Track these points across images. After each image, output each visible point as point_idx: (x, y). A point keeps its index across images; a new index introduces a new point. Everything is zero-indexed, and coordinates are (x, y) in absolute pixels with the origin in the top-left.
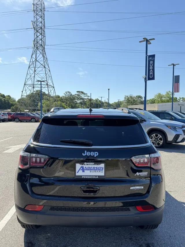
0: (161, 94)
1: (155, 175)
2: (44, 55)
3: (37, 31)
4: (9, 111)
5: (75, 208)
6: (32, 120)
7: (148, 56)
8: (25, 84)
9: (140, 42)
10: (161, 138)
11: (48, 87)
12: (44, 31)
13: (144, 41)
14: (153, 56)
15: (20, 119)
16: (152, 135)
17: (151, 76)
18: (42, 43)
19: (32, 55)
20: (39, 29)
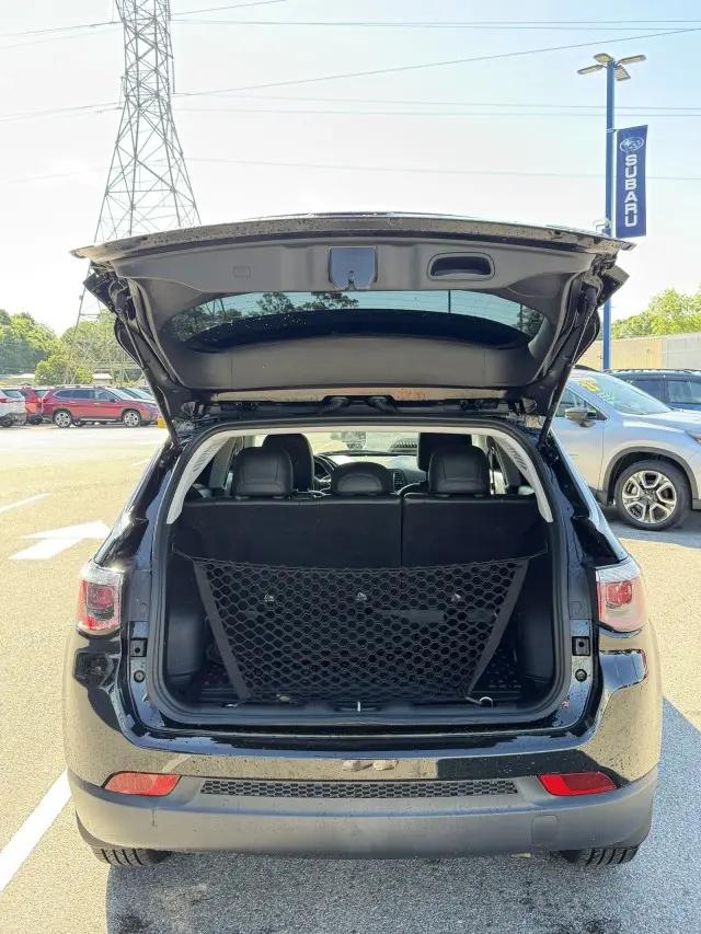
0: (679, 292)
1: (617, 652)
2: (169, 137)
3: (137, 35)
4: (30, 379)
5: (299, 783)
6: (126, 420)
7: (615, 134)
9: (580, 72)
10: (669, 490)
12: (166, 32)
13: (599, 67)
14: (640, 133)
15: (74, 414)
16: (631, 479)
17: (631, 221)
18: (161, 86)
19: (118, 141)
20: (146, 26)
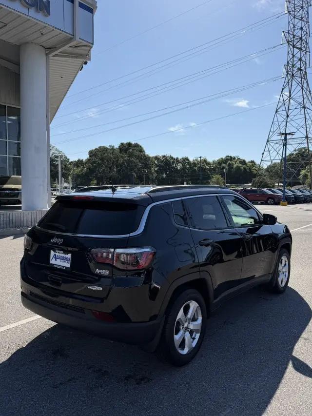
3: (294, 46)
6: (269, 202)
8: (268, 141)
11: (308, 143)
18: (302, 65)
19: (282, 91)
20: (298, 42)
